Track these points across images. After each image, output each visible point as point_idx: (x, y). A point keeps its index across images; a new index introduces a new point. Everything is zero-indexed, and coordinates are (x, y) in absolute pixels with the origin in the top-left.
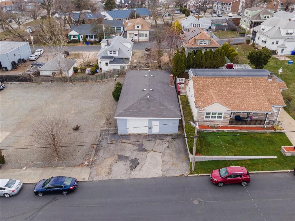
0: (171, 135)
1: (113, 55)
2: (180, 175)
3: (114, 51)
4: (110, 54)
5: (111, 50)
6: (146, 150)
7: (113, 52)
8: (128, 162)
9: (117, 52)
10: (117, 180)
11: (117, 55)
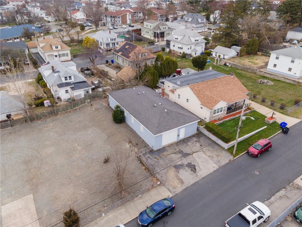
0: (193, 136)
1: (68, 81)
2: (229, 161)
3: (70, 77)
4: (66, 80)
5: (66, 76)
6: (189, 154)
7: (68, 78)
8: (187, 168)
9: (72, 77)
10: (194, 185)
11: (74, 80)
